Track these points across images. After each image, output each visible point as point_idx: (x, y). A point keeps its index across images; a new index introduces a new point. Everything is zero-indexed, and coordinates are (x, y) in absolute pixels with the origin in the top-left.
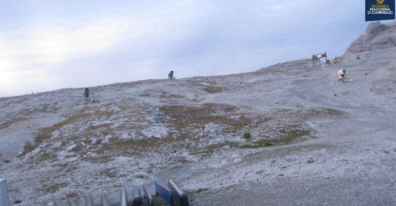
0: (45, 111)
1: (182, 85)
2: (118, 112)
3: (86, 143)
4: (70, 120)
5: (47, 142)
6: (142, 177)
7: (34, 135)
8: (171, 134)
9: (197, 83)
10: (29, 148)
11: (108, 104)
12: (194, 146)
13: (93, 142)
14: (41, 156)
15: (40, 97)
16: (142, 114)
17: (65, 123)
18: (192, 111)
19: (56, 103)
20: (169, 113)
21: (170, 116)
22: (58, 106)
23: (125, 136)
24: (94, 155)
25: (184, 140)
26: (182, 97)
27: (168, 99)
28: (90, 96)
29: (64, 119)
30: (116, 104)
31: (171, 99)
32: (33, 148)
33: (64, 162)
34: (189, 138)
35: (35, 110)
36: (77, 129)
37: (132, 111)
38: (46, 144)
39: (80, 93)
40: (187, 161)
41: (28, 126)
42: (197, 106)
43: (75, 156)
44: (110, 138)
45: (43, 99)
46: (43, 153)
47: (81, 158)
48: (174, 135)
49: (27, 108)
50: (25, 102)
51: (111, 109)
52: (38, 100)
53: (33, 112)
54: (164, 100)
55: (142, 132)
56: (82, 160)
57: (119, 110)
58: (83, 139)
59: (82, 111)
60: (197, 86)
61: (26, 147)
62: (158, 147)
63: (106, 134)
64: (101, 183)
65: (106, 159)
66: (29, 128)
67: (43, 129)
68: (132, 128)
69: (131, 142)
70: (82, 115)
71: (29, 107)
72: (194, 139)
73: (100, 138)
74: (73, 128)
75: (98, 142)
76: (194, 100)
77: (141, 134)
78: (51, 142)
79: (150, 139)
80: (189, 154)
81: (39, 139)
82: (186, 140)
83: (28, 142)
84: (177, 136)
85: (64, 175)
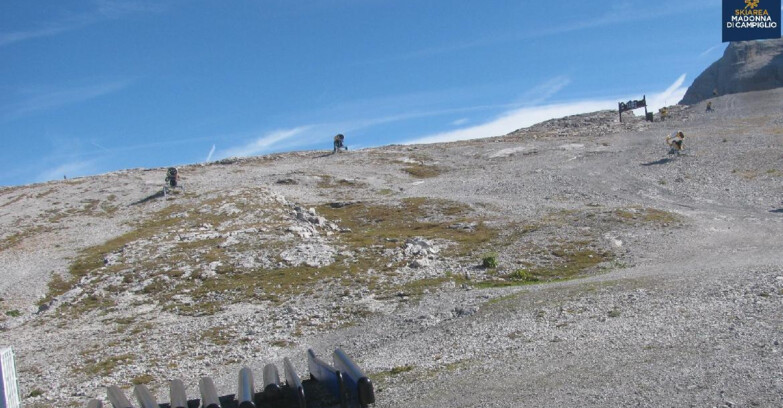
0: (90, 214)
1: (360, 162)
2: (234, 216)
3: (170, 277)
4: (139, 230)
5: (95, 274)
6: (280, 344)
7: (67, 261)
8: (339, 258)
9: (391, 159)
10: (58, 287)
11: (214, 200)
12: (384, 283)
13: (186, 275)
14: (83, 301)
15: (79, 186)
16: (282, 219)
17: (129, 237)
18: (381, 214)
19: (112, 198)
20: (336, 217)
21: (336, 224)
22: (115, 204)
23: (249, 262)
24: (187, 300)
25: (365, 270)
26: (361, 185)
27: (332, 189)
28: (179, 183)
29: (127, 229)
30: (231, 199)
31: (338, 190)
32: (66, 287)
33: (128, 315)
34: (376, 267)
35: (69, 211)
36: (154, 250)
37: (262, 213)
38: (94, 279)
39: (160, 178)
40: (369, 312)
41: (57, 243)
42: (391, 204)
43: (149, 302)
44: (218, 267)
45: (87, 190)
46: (86, 295)
47: (161, 307)
48: (345, 260)
49: (53, 207)
50: (50, 195)
51: (220, 210)
52: (77, 191)
53: (65, 216)
54: (325, 191)
55: (282, 255)
56: (164, 310)
57: (237, 211)
58: (166, 269)
59: (163, 213)
60: (391, 163)
61: (51, 285)
62: (314, 284)
63: (209, 259)
64: (202, 356)
65: (210, 309)
66: (57, 246)
67: (85, 250)
68: (262, 247)
69: (260, 274)
70: (164, 221)
71: (58, 207)
72: (385, 269)
73: (198, 266)
74: (145, 247)
75: (196, 275)
76: (385, 192)
77: (279, 259)
78: (102, 275)
79: (297, 269)
80: (375, 298)
81: (79, 269)
82: (369, 271)
83: (56, 276)
84: (351, 262)
85: (128, 340)
